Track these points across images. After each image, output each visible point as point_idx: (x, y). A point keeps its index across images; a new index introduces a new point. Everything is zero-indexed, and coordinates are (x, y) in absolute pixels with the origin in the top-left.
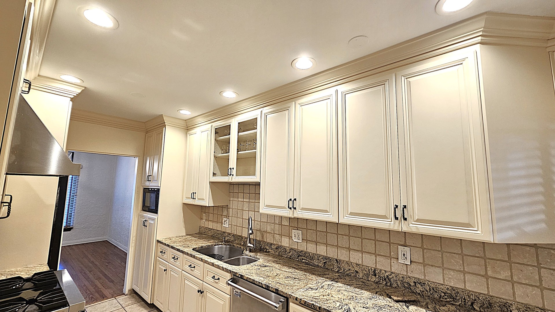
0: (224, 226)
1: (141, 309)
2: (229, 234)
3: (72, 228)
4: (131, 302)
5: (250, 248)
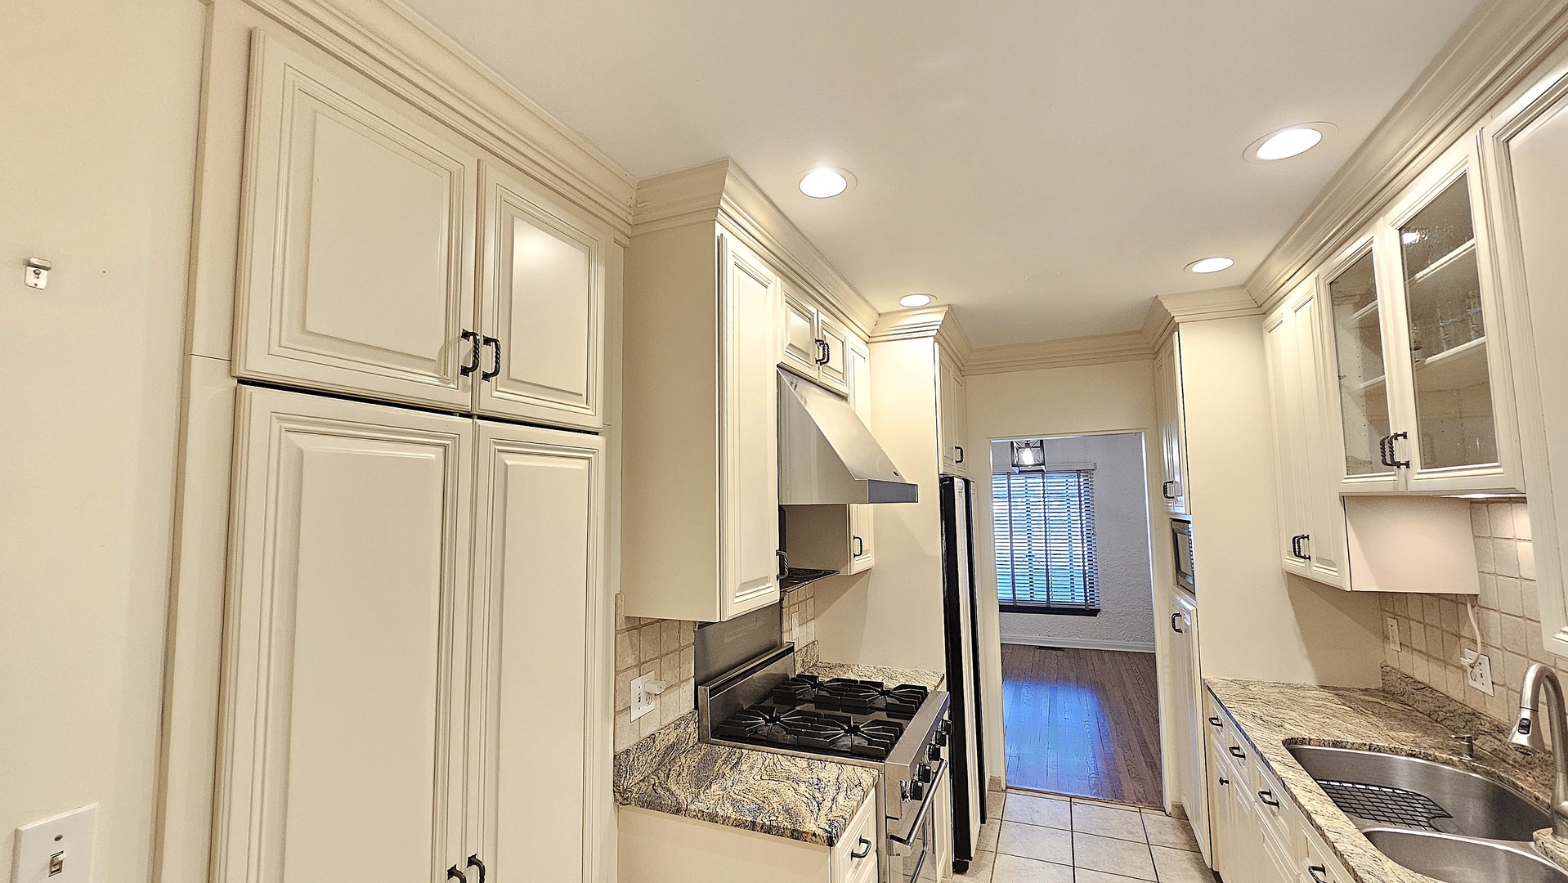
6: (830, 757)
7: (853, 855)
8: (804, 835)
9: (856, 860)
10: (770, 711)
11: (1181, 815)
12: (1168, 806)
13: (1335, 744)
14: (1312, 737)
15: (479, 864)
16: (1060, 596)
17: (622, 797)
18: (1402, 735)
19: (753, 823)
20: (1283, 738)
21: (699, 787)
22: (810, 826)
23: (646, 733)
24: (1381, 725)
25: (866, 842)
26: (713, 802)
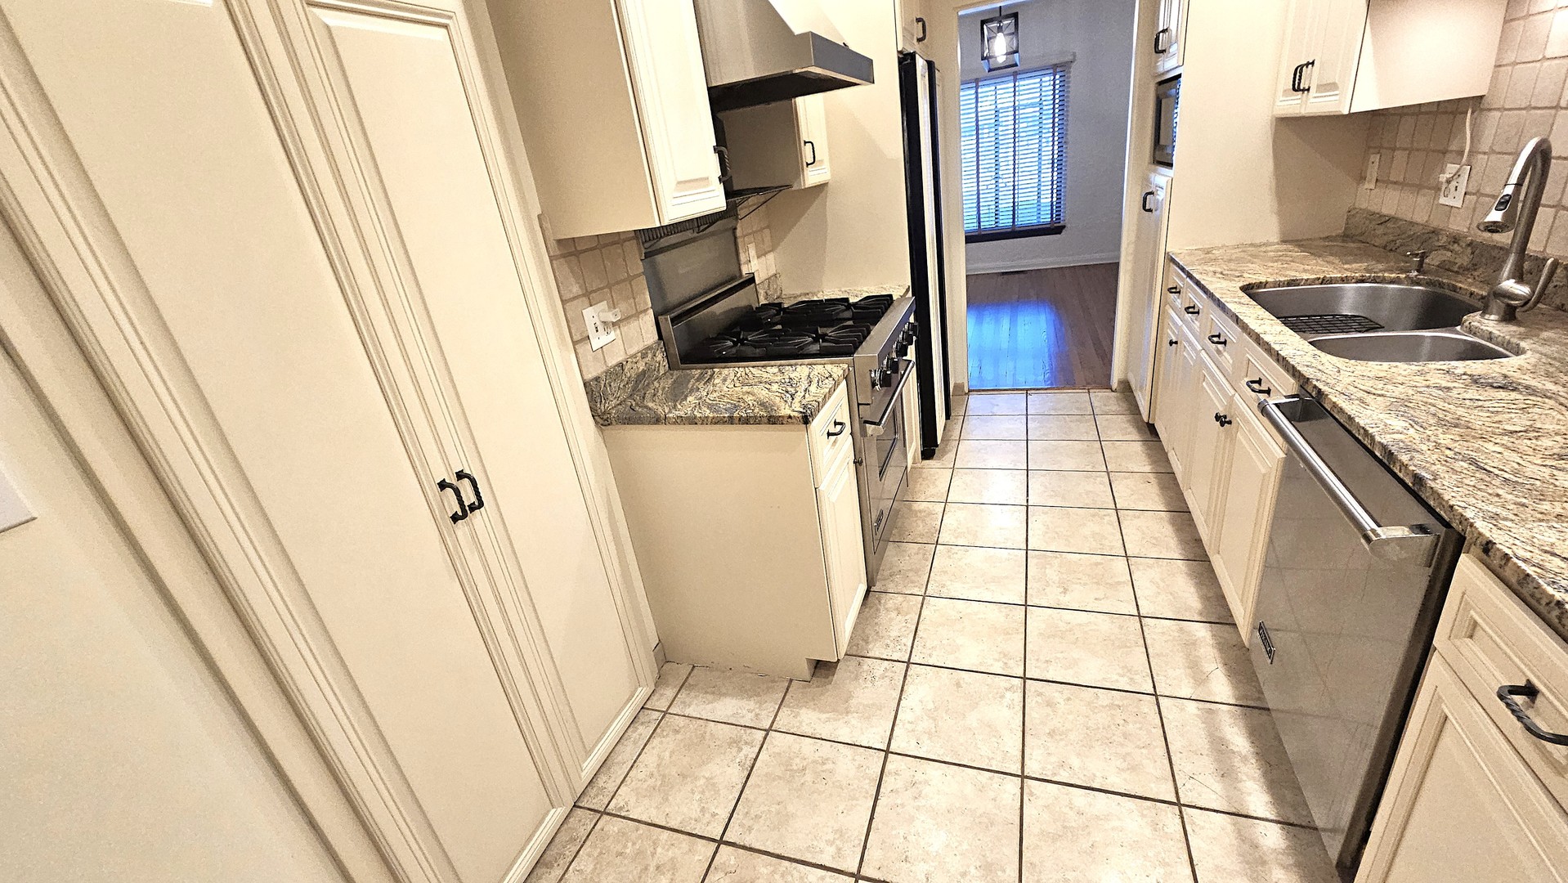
0: (1442, 200)
1: (1129, 430)
2: (1456, 239)
3: (1064, 227)
4: (1115, 408)
5: (1508, 305)
6: (800, 361)
7: (829, 434)
8: (780, 419)
9: (832, 438)
10: (737, 335)
11: (1126, 389)
12: (1115, 384)
13: (1289, 284)
14: (1269, 280)
15: (468, 476)
16: (1026, 218)
17: (602, 420)
18: (1355, 266)
19: (731, 418)
20: (1241, 284)
21: (676, 401)
22: (785, 411)
23: (612, 362)
24: (1337, 262)
25: (841, 424)
26: (689, 409)
